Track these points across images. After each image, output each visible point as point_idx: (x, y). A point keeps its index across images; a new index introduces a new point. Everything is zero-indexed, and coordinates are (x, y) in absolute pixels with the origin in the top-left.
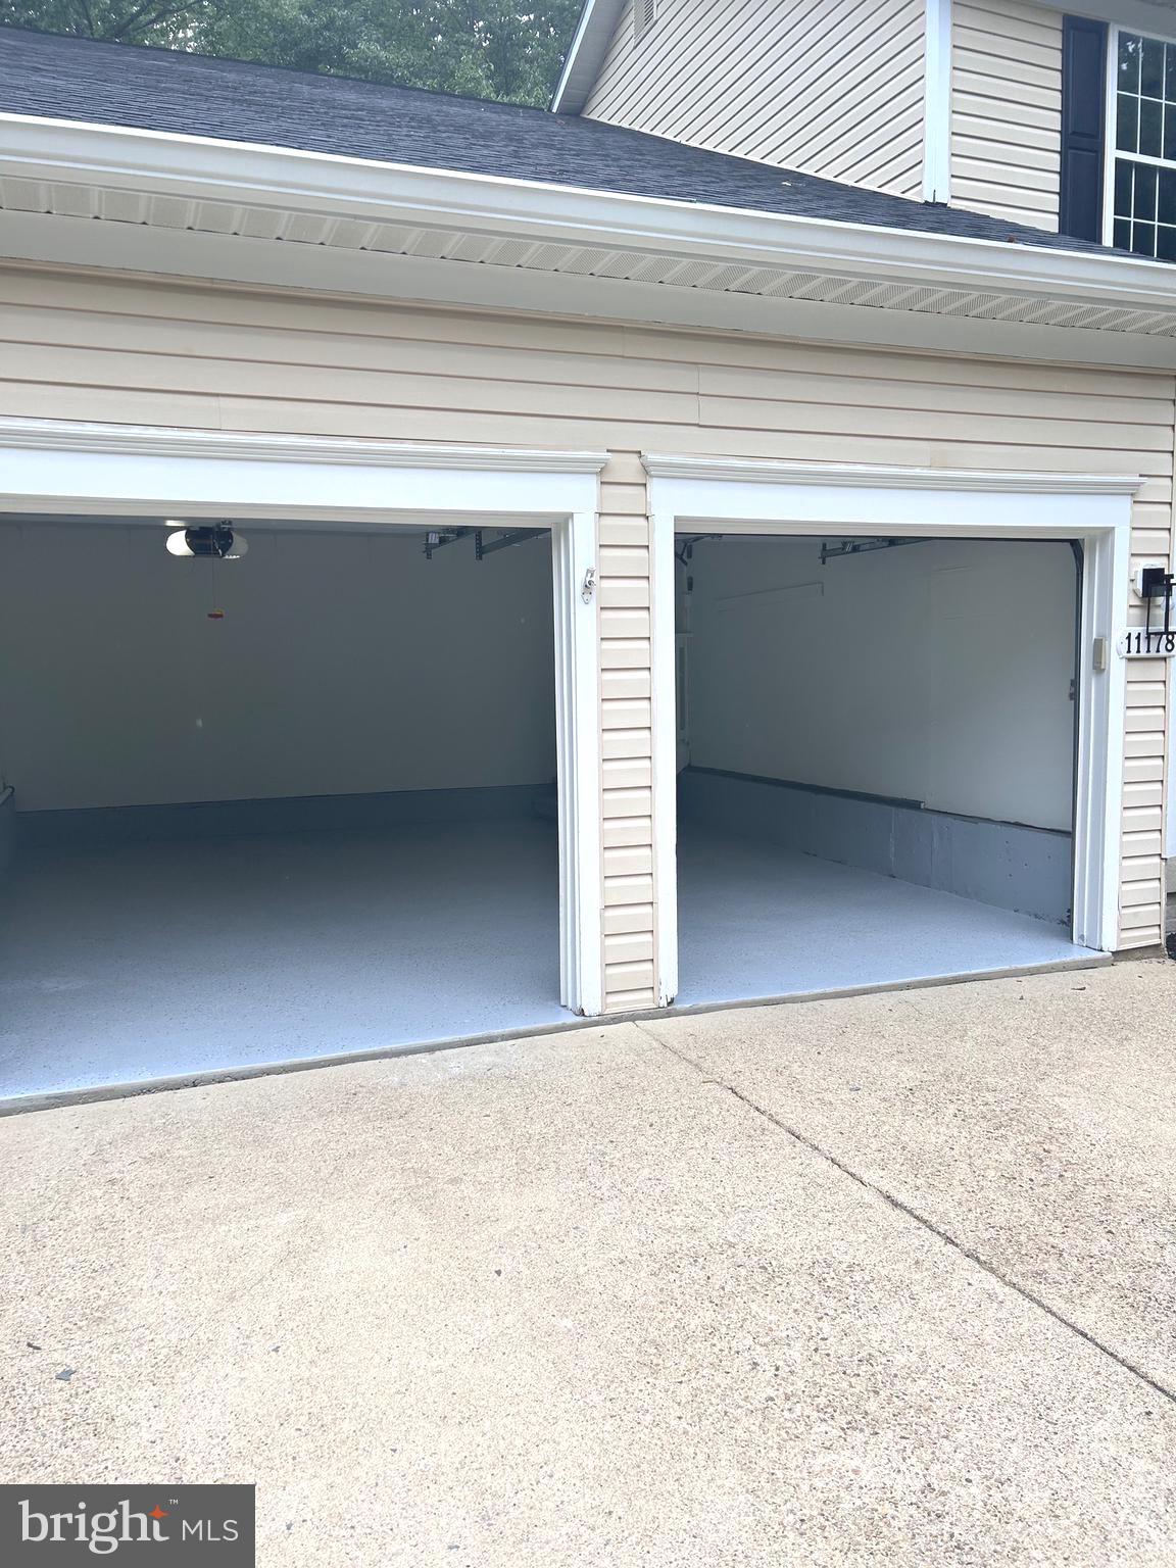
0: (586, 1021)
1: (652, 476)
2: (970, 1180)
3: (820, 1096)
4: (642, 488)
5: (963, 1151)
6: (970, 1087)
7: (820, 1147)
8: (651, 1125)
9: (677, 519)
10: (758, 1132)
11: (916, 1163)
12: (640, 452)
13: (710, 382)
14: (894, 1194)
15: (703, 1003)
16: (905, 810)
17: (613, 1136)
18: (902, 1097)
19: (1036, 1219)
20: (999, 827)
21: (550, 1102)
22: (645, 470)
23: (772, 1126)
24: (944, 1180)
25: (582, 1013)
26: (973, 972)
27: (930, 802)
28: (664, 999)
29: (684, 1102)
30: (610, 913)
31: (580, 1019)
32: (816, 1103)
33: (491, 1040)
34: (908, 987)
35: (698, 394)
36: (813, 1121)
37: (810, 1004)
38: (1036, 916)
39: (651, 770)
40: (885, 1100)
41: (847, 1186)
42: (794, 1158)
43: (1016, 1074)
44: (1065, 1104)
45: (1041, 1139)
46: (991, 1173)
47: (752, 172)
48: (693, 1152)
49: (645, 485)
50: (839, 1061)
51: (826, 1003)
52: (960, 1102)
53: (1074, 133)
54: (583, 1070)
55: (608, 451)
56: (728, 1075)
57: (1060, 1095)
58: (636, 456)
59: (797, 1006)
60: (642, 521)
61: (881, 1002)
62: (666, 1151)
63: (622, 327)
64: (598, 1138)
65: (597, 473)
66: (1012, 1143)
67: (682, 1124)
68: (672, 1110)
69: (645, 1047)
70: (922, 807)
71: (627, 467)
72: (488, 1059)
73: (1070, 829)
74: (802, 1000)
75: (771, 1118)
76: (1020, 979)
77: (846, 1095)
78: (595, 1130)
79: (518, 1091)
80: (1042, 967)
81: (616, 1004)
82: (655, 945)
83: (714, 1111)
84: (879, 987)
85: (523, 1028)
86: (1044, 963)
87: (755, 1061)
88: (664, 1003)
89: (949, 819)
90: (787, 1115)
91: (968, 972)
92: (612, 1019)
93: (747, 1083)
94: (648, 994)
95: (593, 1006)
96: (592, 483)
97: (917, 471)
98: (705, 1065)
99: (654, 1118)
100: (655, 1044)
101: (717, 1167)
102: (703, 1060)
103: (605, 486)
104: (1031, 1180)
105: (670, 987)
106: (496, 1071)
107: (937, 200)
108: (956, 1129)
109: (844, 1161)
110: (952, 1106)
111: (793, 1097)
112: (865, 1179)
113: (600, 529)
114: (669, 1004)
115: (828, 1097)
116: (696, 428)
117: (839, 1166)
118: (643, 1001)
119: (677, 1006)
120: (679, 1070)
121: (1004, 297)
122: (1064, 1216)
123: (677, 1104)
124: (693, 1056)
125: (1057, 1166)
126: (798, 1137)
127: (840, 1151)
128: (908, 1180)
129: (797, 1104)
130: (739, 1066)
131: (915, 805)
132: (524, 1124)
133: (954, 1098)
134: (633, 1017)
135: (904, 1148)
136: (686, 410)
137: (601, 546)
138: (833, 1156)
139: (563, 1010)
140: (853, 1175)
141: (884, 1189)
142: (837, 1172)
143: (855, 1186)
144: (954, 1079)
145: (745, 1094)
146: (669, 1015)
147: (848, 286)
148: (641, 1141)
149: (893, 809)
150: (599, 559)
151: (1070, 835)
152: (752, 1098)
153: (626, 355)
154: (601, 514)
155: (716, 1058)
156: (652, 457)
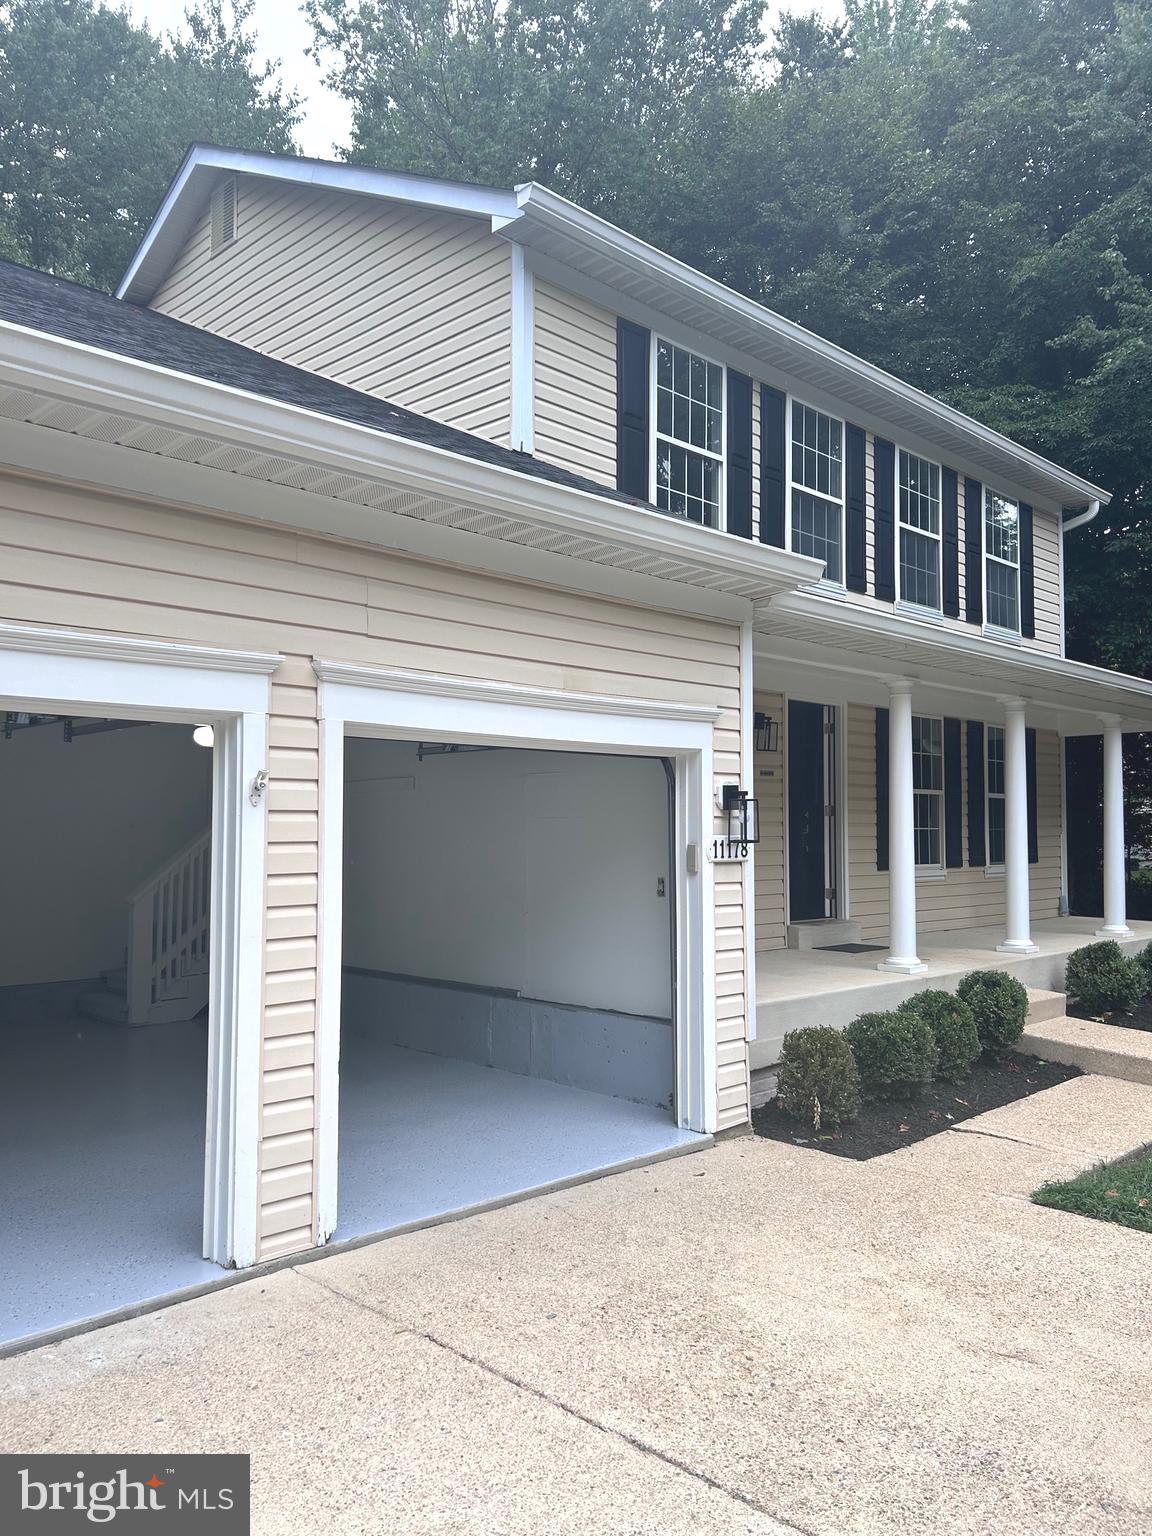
0: (237, 1274)
1: (322, 681)
2: (698, 1404)
3: (521, 1330)
4: (312, 692)
5: (679, 1373)
6: (655, 1296)
7: (546, 1394)
8: (359, 1399)
9: (346, 724)
10: (477, 1386)
11: (642, 1394)
12: (311, 657)
13: (379, 596)
14: (638, 1437)
15: (361, 1235)
16: (503, 1000)
17: (321, 1421)
18: (598, 1318)
19: (774, 1440)
20: (597, 1015)
21: (231, 1389)
22: (317, 674)
23: (489, 1376)
24: (676, 1411)
25: (233, 1265)
26: (606, 1166)
27: (526, 992)
28: (323, 1235)
29: (386, 1361)
30: (269, 1145)
31: (231, 1273)
32: (521, 1338)
33: (129, 1316)
34: (552, 1189)
35: (366, 605)
36: (526, 1362)
37: (468, 1220)
38: (635, 1100)
39: (316, 982)
40: (584, 1324)
41: (590, 1437)
42: (525, 1412)
43: (688, 1276)
44: (742, 1302)
45: (739, 1346)
46: (713, 1393)
47: (348, 396)
48: (417, 1425)
49: (316, 689)
50: (523, 1284)
51: (483, 1217)
52: (652, 1315)
53: (626, 413)
54: (255, 1339)
55: (281, 653)
56: (419, 1321)
57: (735, 1293)
58: (307, 660)
59: (456, 1224)
60: (311, 724)
61: (534, 1211)
62: (388, 1428)
63: (296, 534)
64: (305, 1427)
65: (268, 674)
66: (717, 1355)
67: (394, 1391)
68: (376, 1375)
69: (317, 1298)
70: (518, 995)
71: (300, 671)
72: (135, 1342)
73: (670, 1017)
74: (458, 1217)
75: (482, 1365)
76: (646, 1169)
77: (548, 1325)
78: (298, 1417)
79: (187, 1379)
80: (660, 1155)
81: (271, 1249)
82: (314, 1177)
83: (420, 1367)
84: (526, 1193)
85: (165, 1294)
86: (661, 1150)
87: (440, 1298)
88: (322, 1241)
89: (548, 1009)
90: (497, 1360)
91: (601, 1167)
92: (267, 1268)
93: (441, 1326)
94: (306, 1233)
95: (245, 1256)
96: (262, 685)
97: (554, 693)
98: (391, 1310)
99: (359, 1389)
100: (327, 1293)
101: (451, 1438)
102: (384, 1305)
103: (275, 688)
104: (750, 1395)
105: (328, 1222)
106: (150, 1356)
107: (524, 451)
108: (661, 1348)
109: (575, 1405)
110: (647, 1322)
111: (496, 1336)
112: (603, 1424)
113: (270, 730)
114: (327, 1241)
115: (530, 1330)
116: (364, 638)
117: (572, 1413)
118: (300, 1241)
119: (336, 1243)
120: (365, 1321)
121: (627, 550)
122: (795, 1430)
123: (378, 1365)
124: (372, 1300)
125: (764, 1374)
126: (518, 1384)
127: (567, 1394)
128: (644, 1417)
129: (503, 1344)
130: (428, 1307)
131: (510, 994)
132: (209, 1425)
133: (645, 1311)
134: (290, 1263)
135: (625, 1379)
136: (356, 620)
137: (270, 747)
138: (561, 1401)
139: (206, 1263)
140: (588, 1421)
141: (627, 1432)
142: (573, 1421)
143: (598, 1435)
144: (636, 1289)
145: (445, 1340)
146: (327, 1254)
147: (505, 524)
148: (355, 1421)
149: (491, 999)
150: (268, 760)
151: (670, 1022)
152: (455, 1344)
153: (299, 561)
154: (271, 715)
155: (399, 1301)
156: (326, 663)
